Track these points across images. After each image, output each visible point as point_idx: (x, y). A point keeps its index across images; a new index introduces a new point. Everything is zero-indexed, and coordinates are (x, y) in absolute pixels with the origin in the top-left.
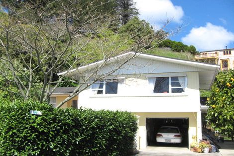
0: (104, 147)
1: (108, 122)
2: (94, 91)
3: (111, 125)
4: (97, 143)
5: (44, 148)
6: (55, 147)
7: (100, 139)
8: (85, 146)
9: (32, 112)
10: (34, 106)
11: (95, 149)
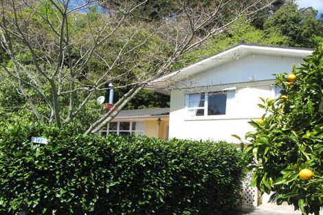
0: (162, 201)
1: (171, 159)
2: (192, 110)
3: (177, 163)
4: (147, 194)
5: (46, 197)
6: (66, 196)
7: (154, 185)
8: (123, 196)
9: (35, 140)
10: (41, 131)
11: (144, 203)
